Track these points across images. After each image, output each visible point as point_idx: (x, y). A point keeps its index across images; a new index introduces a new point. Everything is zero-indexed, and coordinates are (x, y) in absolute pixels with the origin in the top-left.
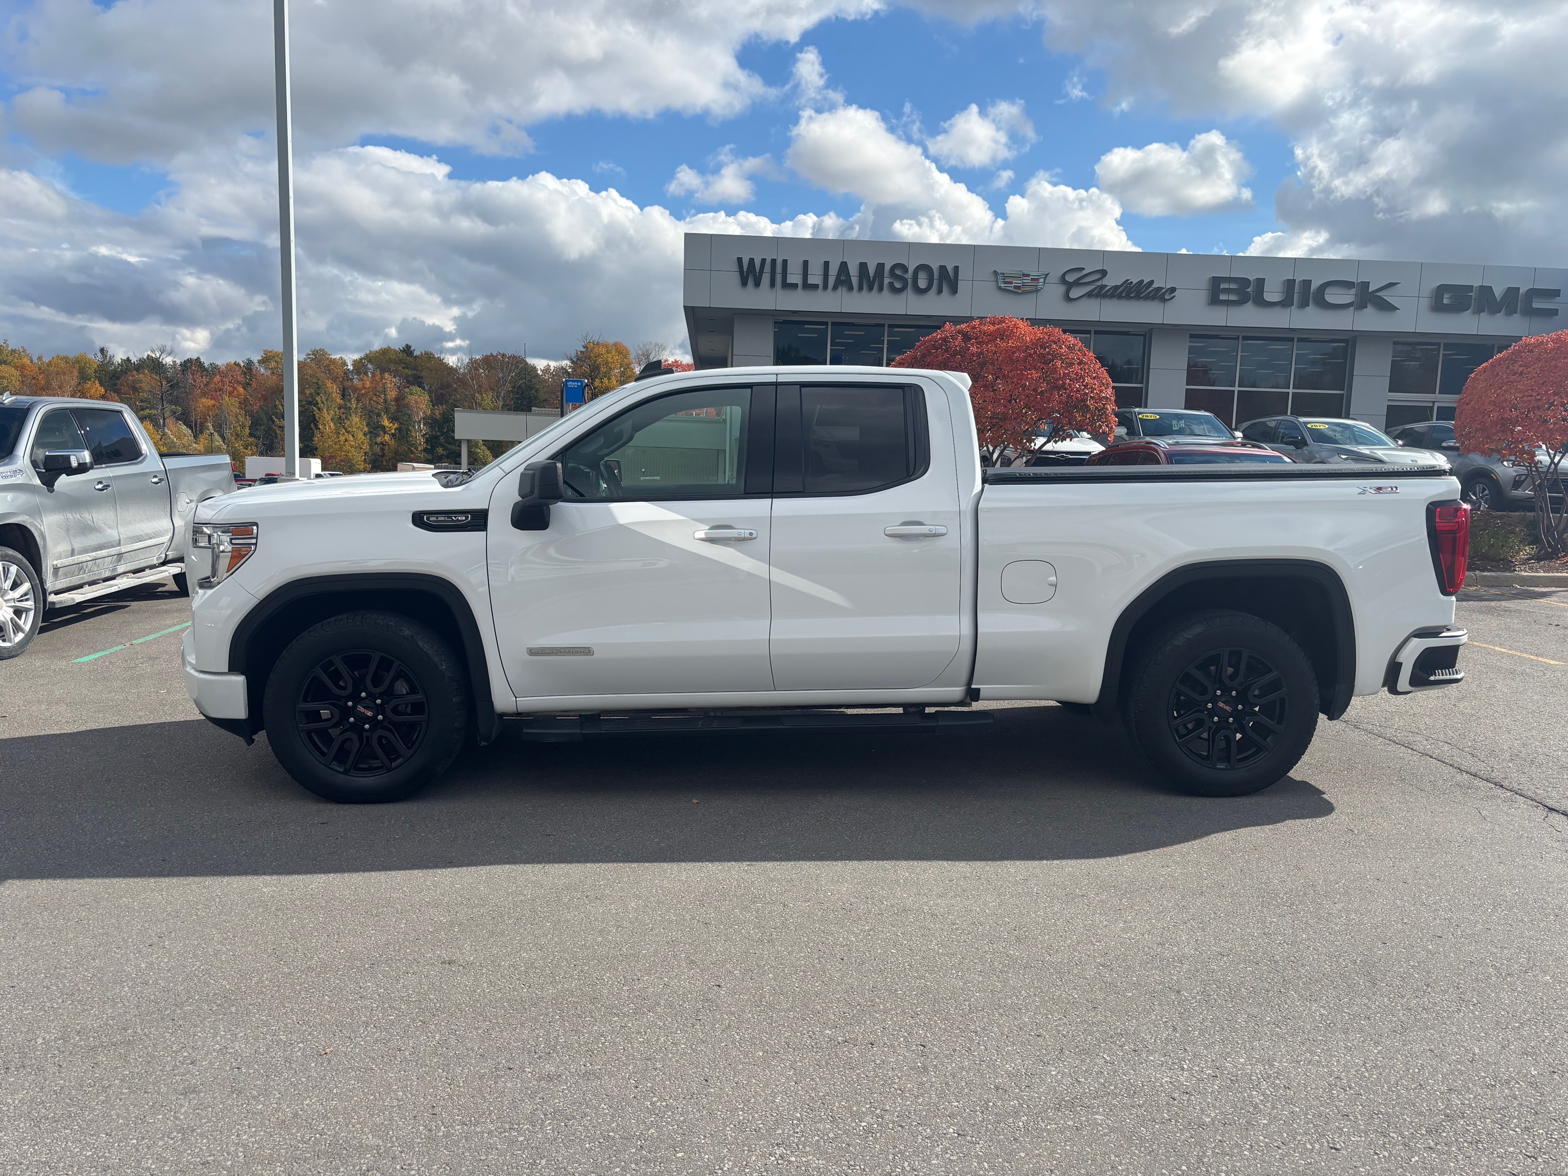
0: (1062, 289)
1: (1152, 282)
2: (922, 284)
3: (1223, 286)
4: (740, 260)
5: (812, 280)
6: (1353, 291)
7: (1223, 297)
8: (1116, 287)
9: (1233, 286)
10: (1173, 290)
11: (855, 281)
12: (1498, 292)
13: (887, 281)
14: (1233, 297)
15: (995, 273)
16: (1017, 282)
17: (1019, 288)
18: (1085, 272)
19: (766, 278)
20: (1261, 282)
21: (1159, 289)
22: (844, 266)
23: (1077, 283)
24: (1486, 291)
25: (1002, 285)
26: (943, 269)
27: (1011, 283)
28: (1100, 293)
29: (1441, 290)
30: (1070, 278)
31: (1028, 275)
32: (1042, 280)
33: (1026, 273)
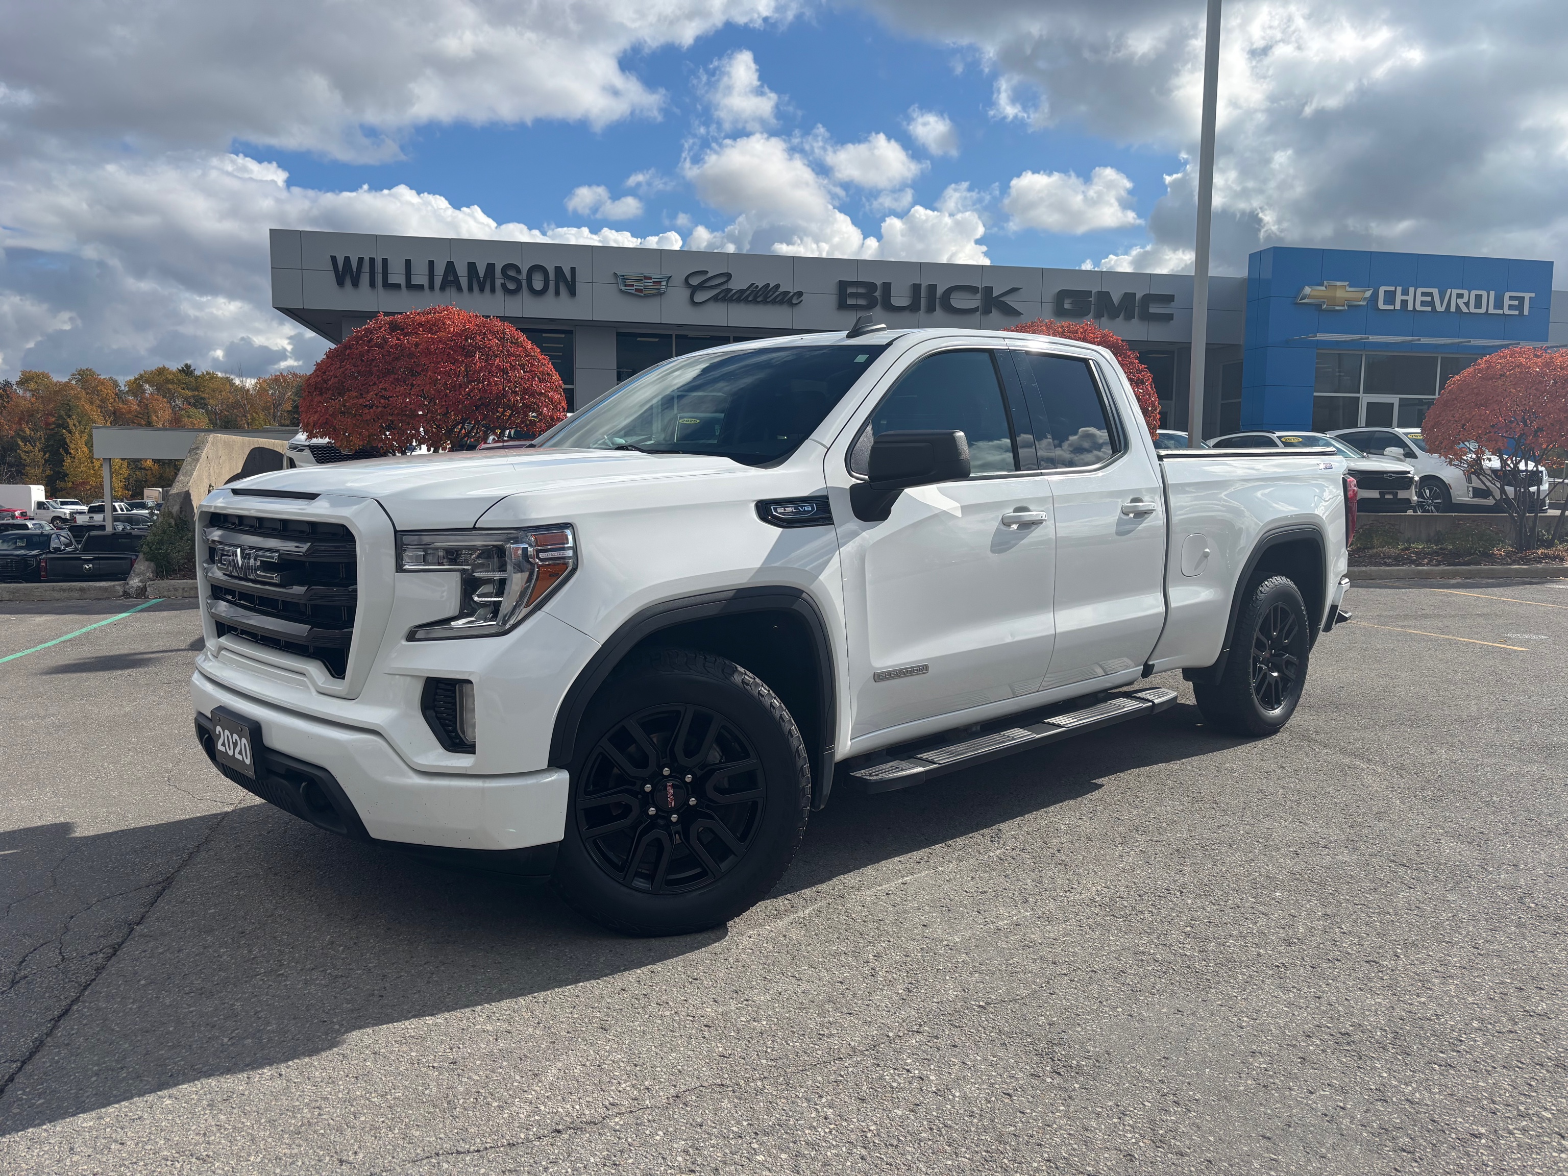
0: (686, 293)
2: (538, 285)
3: (850, 290)
4: (334, 259)
5: (415, 281)
6: (979, 296)
7: (850, 302)
8: (742, 291)
9: (861, 290)
10: (800, 294)
11: (464, 282)
12: (1116, 298)
13: (499, 282)
14: (861, 302)
15: (615, 275)
16: (638, 285)
17: (641, 291)
18: (709, 275)
19: (365, 278)
20: (887, 287)
21: (786, 293)
22: (450, 266)
23: (701, 287)
24: (1104, 296)
25: (623, 288)
26: (558, 270)
27: (632, 286)
28: (726, 297)
29: (1062, 295)
30: (695, 281)
31: (650, 278)
32: (664, 283)
33: (647, 275)
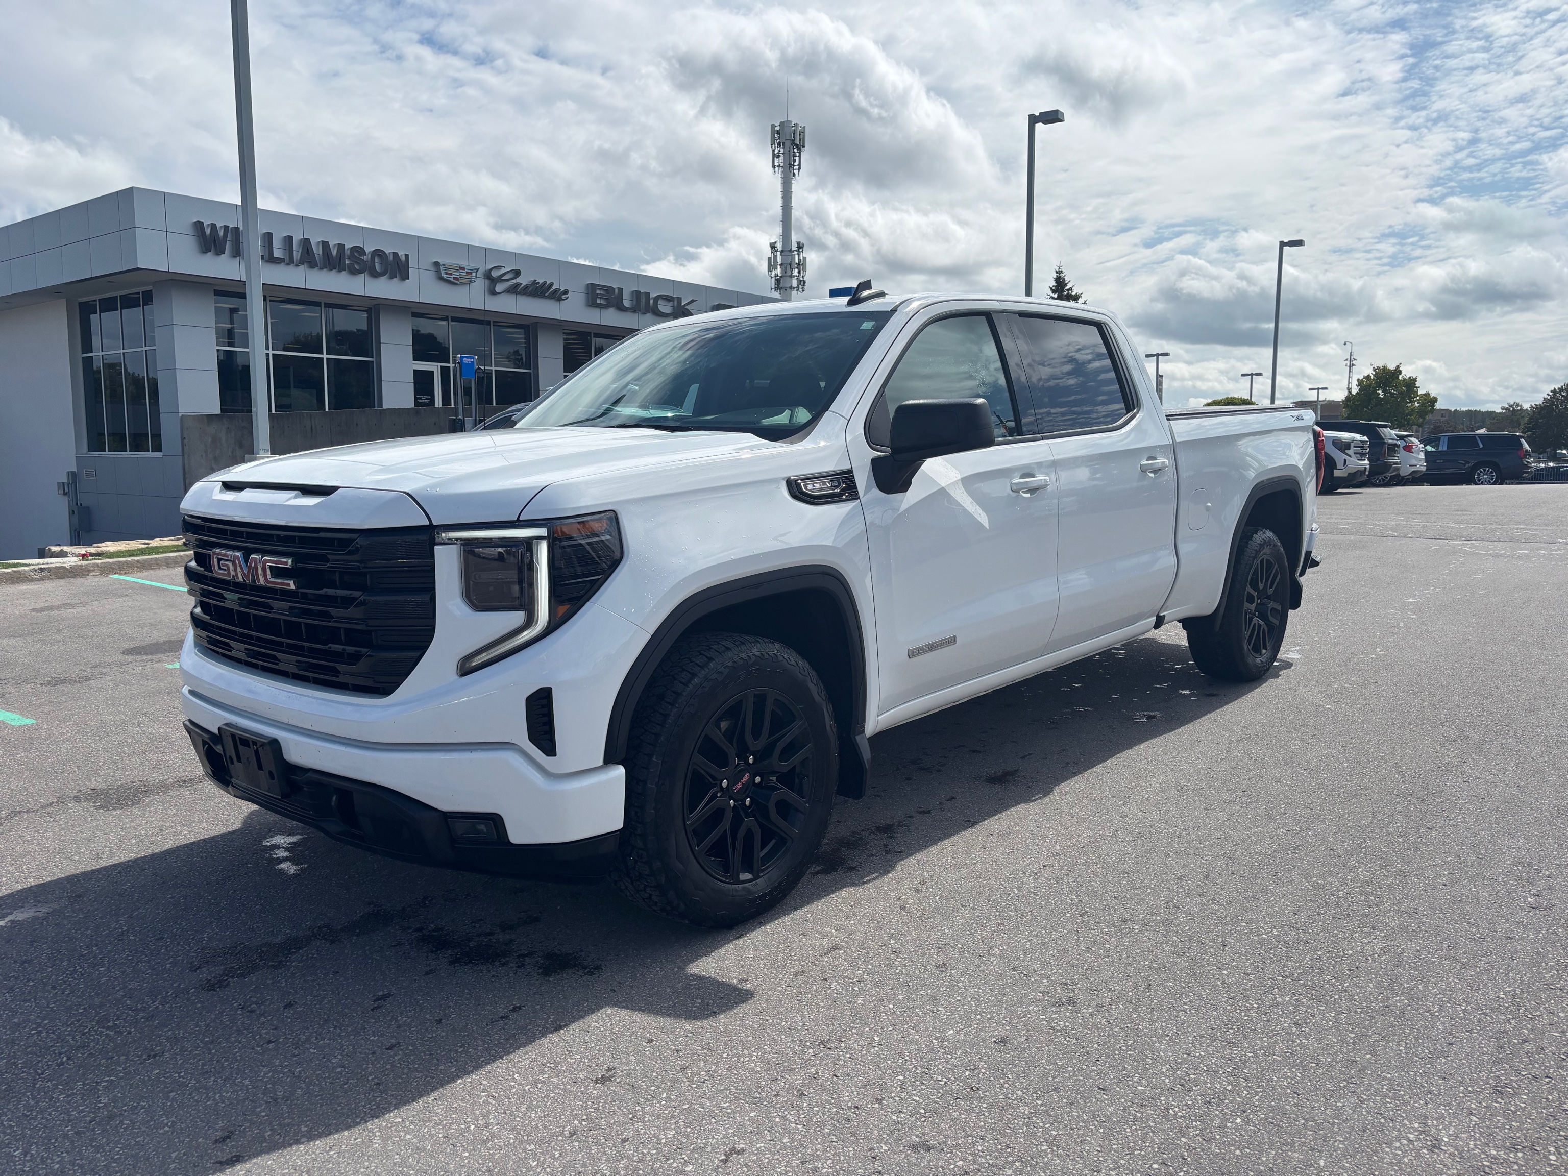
1: (551, 285)
2: (378, 268)
3: (598, 292)
4: (200, 224)
5: (276, 254)
6: (671, 304)
9: (603, 292)
10: (566, 292)
11: (318, 259)
13: (347, 262)
14: (602, 302)
15: (437, 264)
16: (456, 274)
17: (456, 279)
19: (229, 248)
20: (621, 290)
21: (556, 291)
22: (307, 242)
25: (445, 276)
26: (396, 256)
27: (451, 274)
30: (495, 274)
31: (464, 269)
32: (474, 274)
33: (462, 266)
